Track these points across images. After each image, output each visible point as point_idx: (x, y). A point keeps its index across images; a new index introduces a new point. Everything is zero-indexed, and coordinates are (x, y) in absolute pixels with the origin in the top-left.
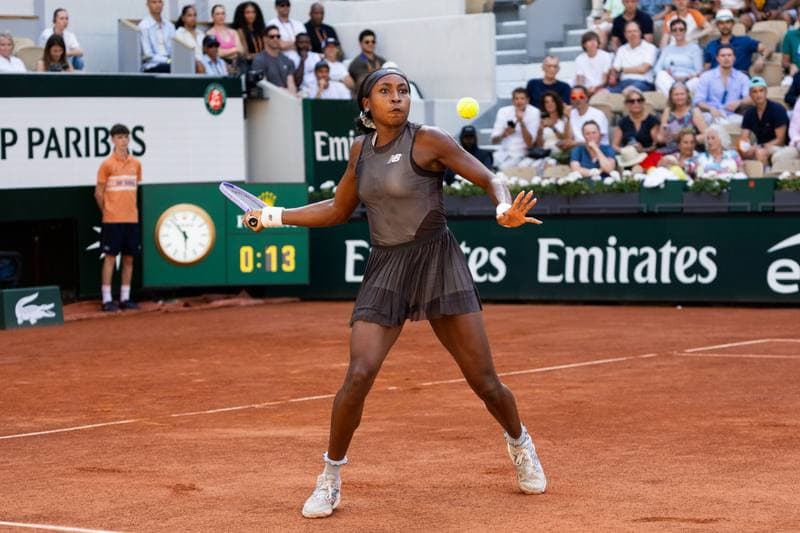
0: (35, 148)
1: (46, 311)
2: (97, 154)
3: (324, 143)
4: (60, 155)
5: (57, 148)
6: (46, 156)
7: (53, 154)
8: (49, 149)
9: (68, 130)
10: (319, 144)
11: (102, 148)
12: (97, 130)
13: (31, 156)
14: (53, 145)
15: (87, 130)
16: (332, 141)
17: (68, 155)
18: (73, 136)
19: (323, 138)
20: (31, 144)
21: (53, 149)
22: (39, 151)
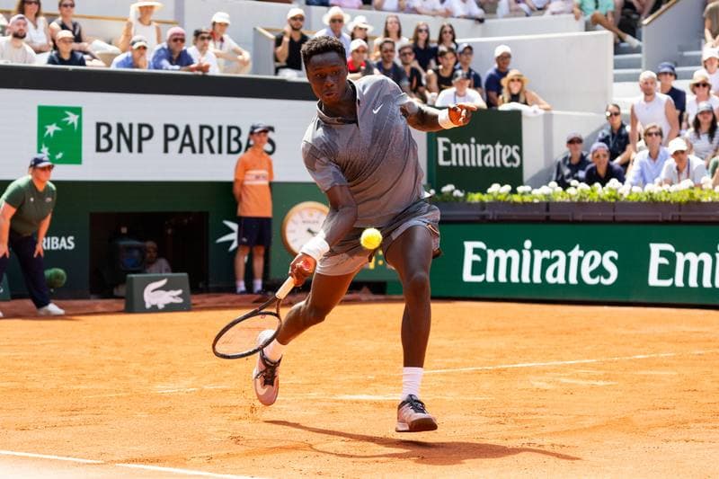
0: (171, 144)
1: (174, 297)
2: (229, 152)
3: (446, 149)
4: (194, 151)
5: (191, 144)
6: (181, 151)
7: (187, 150)
8: (183, 145)
9: (202, 128)
10: (441, 149)
11: (234, 146)
12: (230, 128)
13: (166, 150)
14: (187, 141)
15: (220, 128)
16: (454, 147)
17: (201, 151)
18: (207, 133)
19: (445, 144)
20: (167, 140)
21: (187, 145)
22: (174, 146)
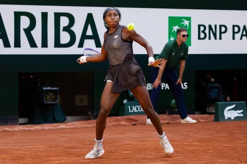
0: (236, 35)
1: (239, 113)
6: (241, 39)
7: (244, 38)
8: (242, 35)
14: (244, 33)
22: (238, 36)
